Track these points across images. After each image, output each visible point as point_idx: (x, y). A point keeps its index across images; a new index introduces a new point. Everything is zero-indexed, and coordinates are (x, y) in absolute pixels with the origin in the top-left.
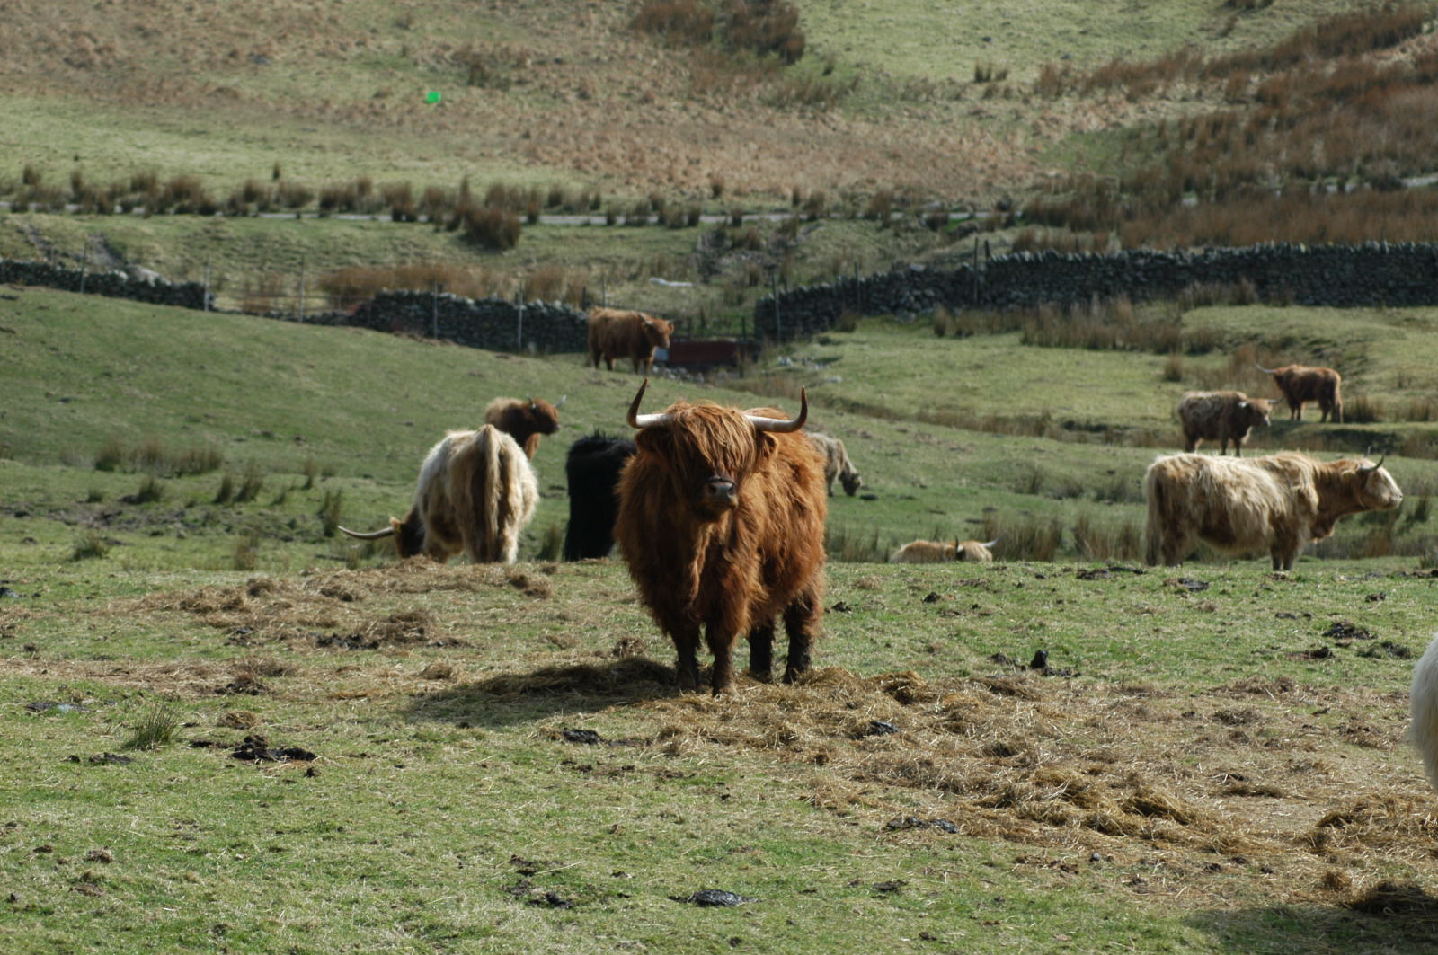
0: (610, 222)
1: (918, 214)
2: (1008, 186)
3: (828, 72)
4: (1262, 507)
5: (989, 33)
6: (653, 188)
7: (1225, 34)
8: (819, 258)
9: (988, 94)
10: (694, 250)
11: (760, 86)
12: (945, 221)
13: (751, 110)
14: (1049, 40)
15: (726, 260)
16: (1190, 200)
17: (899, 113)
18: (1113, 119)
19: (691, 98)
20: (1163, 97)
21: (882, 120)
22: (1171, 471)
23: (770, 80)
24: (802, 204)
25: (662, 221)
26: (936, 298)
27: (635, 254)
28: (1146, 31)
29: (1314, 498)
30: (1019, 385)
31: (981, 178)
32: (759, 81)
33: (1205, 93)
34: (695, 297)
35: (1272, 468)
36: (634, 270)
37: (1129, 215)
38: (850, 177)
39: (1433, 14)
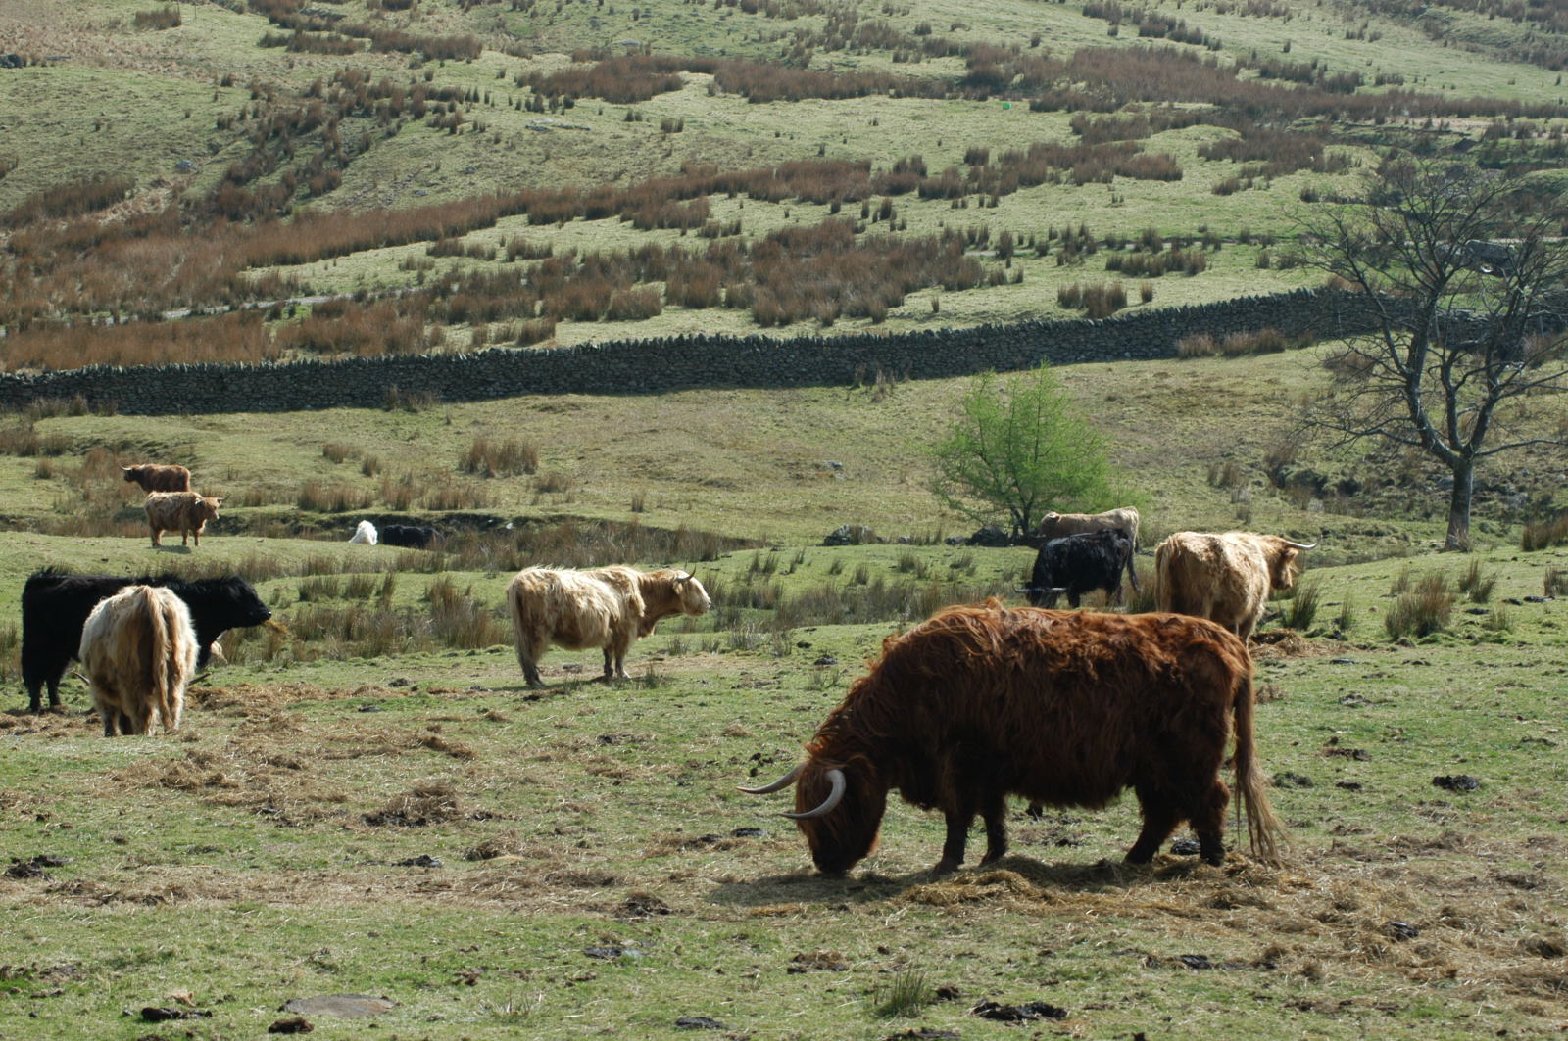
4: (604, 612)
22: (528, 585)
29: (642, 604)
35: (607, 579)
39: (133, 184)
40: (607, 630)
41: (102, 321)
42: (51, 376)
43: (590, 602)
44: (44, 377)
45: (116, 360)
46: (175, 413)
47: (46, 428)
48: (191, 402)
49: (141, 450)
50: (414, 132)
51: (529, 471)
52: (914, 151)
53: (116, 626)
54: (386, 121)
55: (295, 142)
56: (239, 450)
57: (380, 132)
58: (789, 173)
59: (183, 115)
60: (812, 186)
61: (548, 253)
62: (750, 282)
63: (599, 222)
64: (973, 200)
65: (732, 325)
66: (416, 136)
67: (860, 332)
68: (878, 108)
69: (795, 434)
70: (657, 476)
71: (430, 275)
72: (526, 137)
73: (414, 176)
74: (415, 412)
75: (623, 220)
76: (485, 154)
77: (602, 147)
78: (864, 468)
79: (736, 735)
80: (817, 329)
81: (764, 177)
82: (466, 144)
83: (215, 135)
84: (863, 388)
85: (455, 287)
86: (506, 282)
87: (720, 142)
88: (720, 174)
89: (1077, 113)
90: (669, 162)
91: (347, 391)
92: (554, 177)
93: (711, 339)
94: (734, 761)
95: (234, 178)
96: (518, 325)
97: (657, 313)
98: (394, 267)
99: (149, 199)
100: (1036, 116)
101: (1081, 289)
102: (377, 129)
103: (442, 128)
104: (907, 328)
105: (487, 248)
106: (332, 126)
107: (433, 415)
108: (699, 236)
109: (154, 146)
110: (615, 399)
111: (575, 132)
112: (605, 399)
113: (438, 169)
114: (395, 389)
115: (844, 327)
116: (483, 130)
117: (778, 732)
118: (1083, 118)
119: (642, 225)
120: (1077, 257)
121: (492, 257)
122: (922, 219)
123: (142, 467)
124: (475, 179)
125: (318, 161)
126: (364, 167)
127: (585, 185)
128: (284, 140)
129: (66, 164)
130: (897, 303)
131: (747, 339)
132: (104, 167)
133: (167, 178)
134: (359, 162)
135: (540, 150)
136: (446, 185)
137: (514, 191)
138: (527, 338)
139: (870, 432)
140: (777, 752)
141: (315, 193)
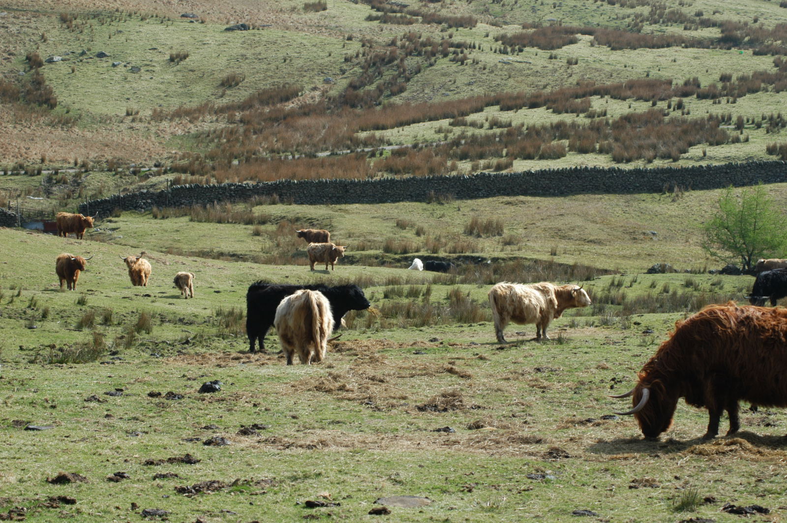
0: (5, 174)
1: (128, 168)
2: (157, 157)
3: (68, 112)
4: (537, 305)
5: (129, 97)
6: (16, 160)
7: (222, 96)
8: (92, 187)
9: (133, 120)
10: (41, 185)
11: (43, 118)
12: (139, 172)
13: (42, 128)
14: (153, 99)
15: (54, 188)
16: (235, 162)
17: (100, 127)
18: (186, 130)
19: (16, 123)
20: (203, 121)
21: (95, 131)
22: (499, 292)
23: (46, 116)
24: (78, 165)
25: (26, 173)
26: (152, 204)
27: (16, 187)
28: (190, 95)
29: (556, 302)
30: (196, 238)
31: (146, 154)
32: (42, 116)
33: (220, 119)
34: (48, 204)
35: (538, 289)
36: (18, 193)
37: (214, 168)
38: (93, 155)
39: (302, 89)
40: (538, 314)
41: (286, 157)
42: (261, 185)
43: (530, 300)
44: (258, 185)
45: (294, 177)
46: (323, 204)
47: (258, 211)
48: (330, 198)
49: (305, 222)
50: (443, 64)
51: (500, 234)
52: (694, 75)
53: (293, 309)
54: (429, 58)
55: (383, 68)
56: (354, 222)
57: (426, 64)
58: (631, 85)
59: (328, 54)
60: (643, 92)
61: (510, 125)
62: (611, 140)
63: (535, 109)
64: (724, 100)
65: (601, 162)
66: (444, 66)
67: (666, 166)
68: (676, 53)
69: (633, 217)
70: (564, 237)
71: (451, 136)
72: (499, 67)
73: (443, 86)
74: (442, 204)
75: (548, 109)
76: (478, 75)
77: (537, 72)
78: (668, 235)
79: (603, 368)
80: (645, 165)
81: (619, 87)
82: (469, 70)
83: (343, 65)
84: (668, 194)
85: (463, 142)
86: (489, 139)
87: (597, 70)
88: (596, 86)
89: (777, 56)
90: (570, 80)
91: (409, 193)
92: (512, 87)
93: (591, 169)
94: (602, 381)
95: (353, 86)
96: (494, 161)
97: (564, 156)
98: (433, 131)
99: (310, 96)
100: (756, 57)
101: (778, 145)
102: (425, 62)
103: (457, 62)
104: (690, 164)
105: (479, 122)
106: (402, 60)
107: (452, 206)
108: (585, 117)
109: (313, 70)
110: (543, 199)
111: (524, 64)
112: (538, 199)
113: (455, 82)
114: (433, 192)
115: (658, 163)
116: (477, 63)
117: (624, 367)
118: (779, 59)
119: (557, 111)
120: (776, 129)
121: (481, 127)
122: (698, 109)
123: (306, 230)
124: (473, 87)
125: (395, 78)
126: (418, 81)
127: (528, 91)
128: (378, 68)
129: (269, 79)
130: (685, 152)
131: (609, 169)
132: (288, 80)
133: (319, 86)
134: (415, 79)
135: (506, 73)
136: (459, 91)
137: (493, 94)
138: (499, 167)
139: (671, 216)
140: (624, 377)
141: (393, 94)
